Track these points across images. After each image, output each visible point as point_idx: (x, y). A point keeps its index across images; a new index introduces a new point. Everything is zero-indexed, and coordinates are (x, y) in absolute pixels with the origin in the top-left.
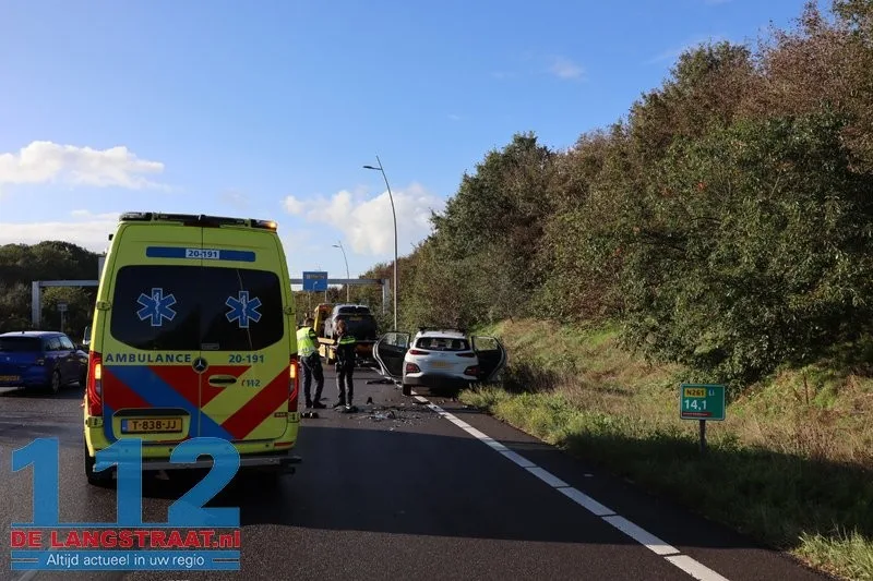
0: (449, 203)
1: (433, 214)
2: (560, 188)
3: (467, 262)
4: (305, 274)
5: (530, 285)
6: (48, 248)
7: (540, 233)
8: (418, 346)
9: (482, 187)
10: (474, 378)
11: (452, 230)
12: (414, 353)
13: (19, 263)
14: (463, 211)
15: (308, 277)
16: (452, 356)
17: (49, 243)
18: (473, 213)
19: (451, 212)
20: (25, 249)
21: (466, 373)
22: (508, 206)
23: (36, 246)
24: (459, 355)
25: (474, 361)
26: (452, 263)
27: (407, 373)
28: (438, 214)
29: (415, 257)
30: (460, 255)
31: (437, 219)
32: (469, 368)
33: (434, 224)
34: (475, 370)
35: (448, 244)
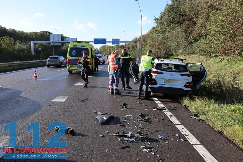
0: (161, 14)
1: (155, 17)
2: (205, 6)
3: (167, 34)
4: (113, 39)
5: (192, 43)
6: (42, 33)
7: (195, 23)
8: (156, 68)
9: (173, 8)
11: (162, 23)
12: (154, 72)
13: (34, 37)
14: (166, 16)
15: (114, 40)
16: (177, 75)
17: (43, 31)
18: (169, 17)
19: (162, 17)
20: (36, 33)
21: (185, 86)
22: (182, 14)
23: (39, 32)
25: (190, 79)
26: (161, 35)
28: (157, 18)
29: (147, 35)
30: (164, 32)
32: (187, 83)
33: (155, 21)
34: (191, 85)
35: (160, 28)
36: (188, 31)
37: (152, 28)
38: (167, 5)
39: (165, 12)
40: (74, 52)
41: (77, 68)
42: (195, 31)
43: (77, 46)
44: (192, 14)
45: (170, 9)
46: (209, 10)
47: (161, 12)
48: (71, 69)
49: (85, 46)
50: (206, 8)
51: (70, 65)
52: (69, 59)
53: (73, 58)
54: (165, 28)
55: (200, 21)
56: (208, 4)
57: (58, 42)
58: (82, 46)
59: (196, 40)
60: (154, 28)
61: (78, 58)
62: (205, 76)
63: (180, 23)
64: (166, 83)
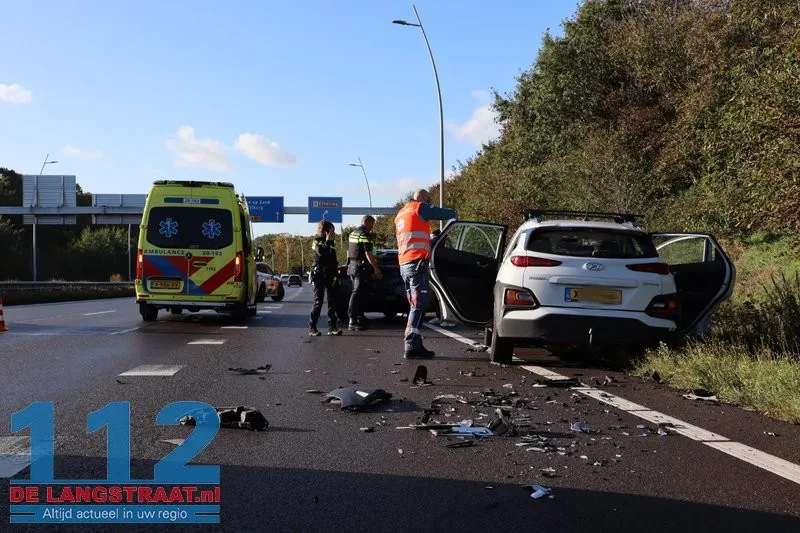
0: (521, 80)
1: (497, 97)
4: (311, 200)
7: (670, 115)
8: (529, 246)
9: (573, 53)
10: (670, 325)
12: (523, 262)
14: (544, 92)
15: (316, 204)
16: (615, 271)
18: (559, 91)
19: (526, 94)
21: (650, 311)
22: (616, 78)
24: (631, 267)
25: (667, 284)
26: (525, 171)
27: (506, 311)
28: (505, 98)
31: (503, 105)
32: (657, 299)
33: (498, 114)
34: (672, 305)
35: (519, 141)
36: (641, 150)
37: (485, 147)
38: (548, 42)
39: (538, 72)
40: (169, 226)
41: (184, 292)
42: (674, 146)
43: (180, 200)
44: (658, 76)
45: (561, 58)
46: (729, 56)
47: (524, 75)
48: (154, 299)
49: (216, 202)
50: (717, 44)
51: (149, 283)
52: (144, 257)
53: (166, 252)
54: (543, 141)
55: (692, 103)
56: (725, 30)
57: (63, 212)
58: (204, 201)
59: (679, 185)
60: (490, 148)
61: (186, 251)
62: (726, 282)
63: (606, 116)
64: (573, 301)
